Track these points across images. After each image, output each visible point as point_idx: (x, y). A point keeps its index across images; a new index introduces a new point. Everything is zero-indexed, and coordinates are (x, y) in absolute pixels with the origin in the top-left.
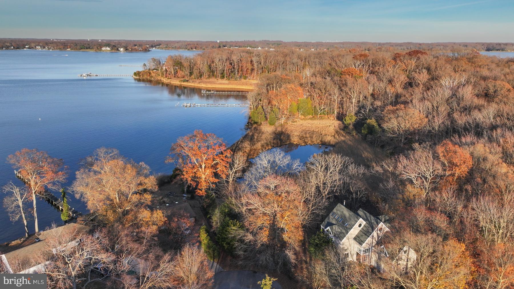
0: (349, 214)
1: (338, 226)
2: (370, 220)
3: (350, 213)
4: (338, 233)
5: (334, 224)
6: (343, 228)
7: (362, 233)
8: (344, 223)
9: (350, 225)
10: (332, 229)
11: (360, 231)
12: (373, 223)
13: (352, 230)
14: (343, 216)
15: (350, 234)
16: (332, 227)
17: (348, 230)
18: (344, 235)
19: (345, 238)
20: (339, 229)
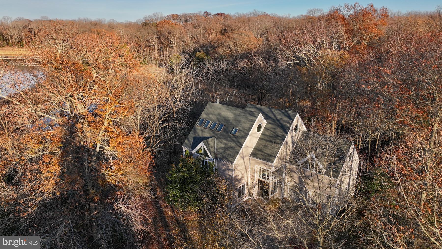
0: (234, 114)
1: (217, 139)
2: (273, 117)
3: (234, 112)
4: (221, 151)
5: (208, 138)
6: (229, 139)
7: (264, 143)
8: (227, 131)
9: (241, 130)
10: (208, 145)
11: (260, 139)
12: (281, 119)
13: (248, 138)
14: (223, 119)
15: (245, 147)
16: (208, 142)
17: (241, 141)
18: (234, 151)
19: (238, 155)
20: (221, 143)
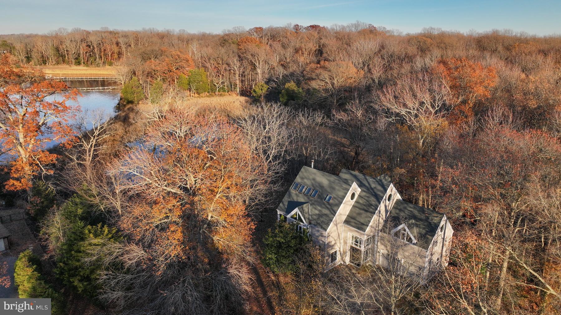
0: (329, 180)
1: (311, 205)
2: (367, 185)
3: (329, 178)
4: (315, 217)
5: (302, 203)
6: (323, 206)
7: (358, 210)
8: (321, 197)
9: (335, 198)
10: (302, 211)
11: (354, 206)
12: (375, 188)
13: (342, 206)
14: (317, 185)
15: (338, 215)
16: (302, 208)
17: (335, 208)
18: (328, 219)
19: (332, 223)
20: (316, 209)
